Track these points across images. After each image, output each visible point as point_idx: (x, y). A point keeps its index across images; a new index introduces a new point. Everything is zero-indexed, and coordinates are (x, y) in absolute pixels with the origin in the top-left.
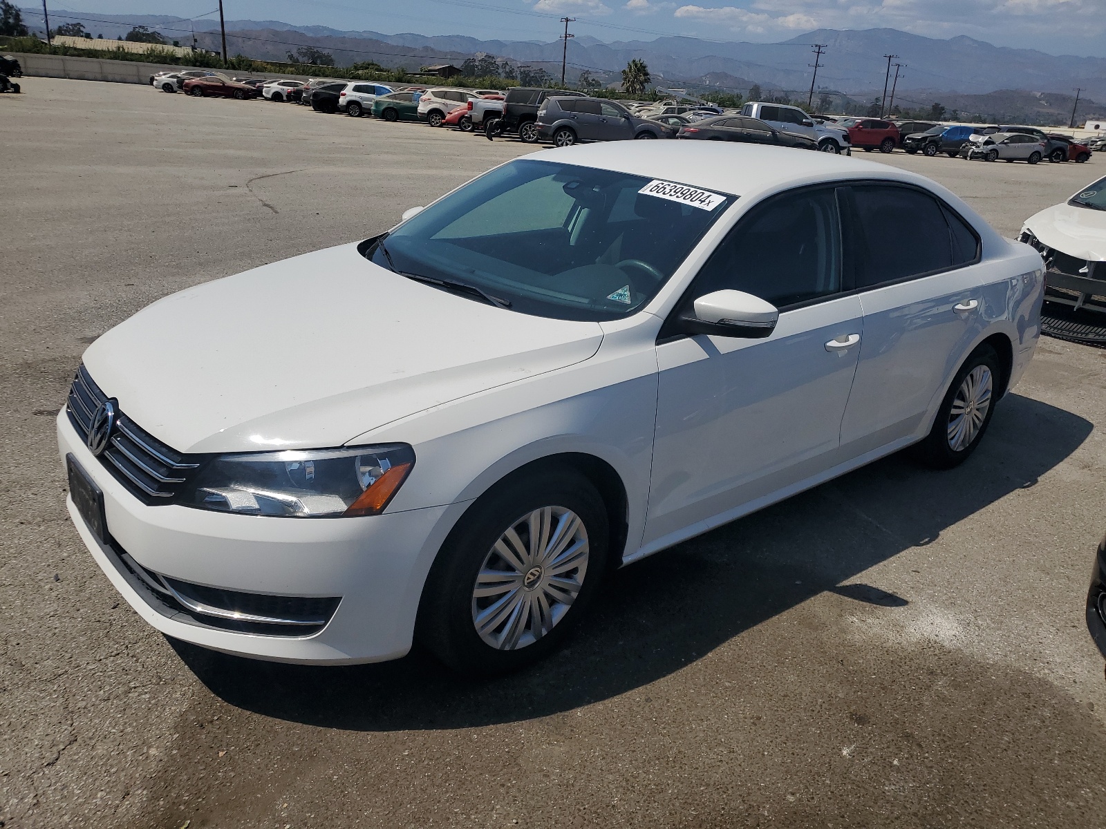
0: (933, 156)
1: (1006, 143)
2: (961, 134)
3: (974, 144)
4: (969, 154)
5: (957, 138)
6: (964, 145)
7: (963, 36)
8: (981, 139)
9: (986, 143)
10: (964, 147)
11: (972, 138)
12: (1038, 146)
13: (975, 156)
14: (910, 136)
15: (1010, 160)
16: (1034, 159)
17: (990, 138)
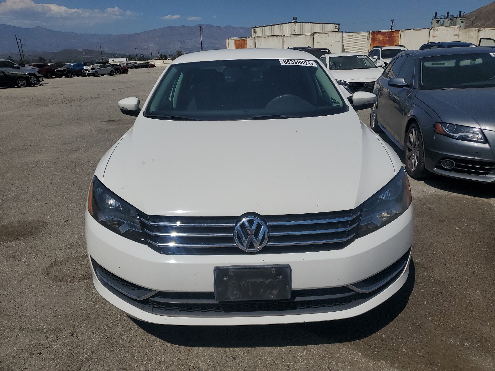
0: (71, 77)
1: (99, 68)
2: (79, 66)
3: (87, 70)
4: (87, 74)
5: (78, 68)
6: (82, 71)
7: (38, 27)
8: (89, 68)
9: (92, 69)
10: (83, 72)
11: (85, 67)
12: (111, 68)
13: (89, 75)
14: (57, 69)
15: (103, 75)
16: (111, 74)
17: (92, 67)
